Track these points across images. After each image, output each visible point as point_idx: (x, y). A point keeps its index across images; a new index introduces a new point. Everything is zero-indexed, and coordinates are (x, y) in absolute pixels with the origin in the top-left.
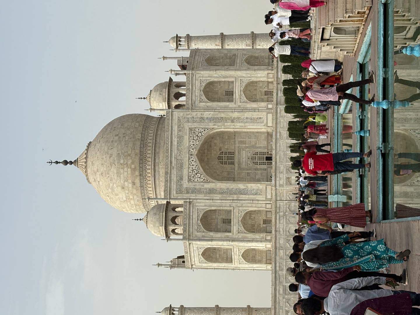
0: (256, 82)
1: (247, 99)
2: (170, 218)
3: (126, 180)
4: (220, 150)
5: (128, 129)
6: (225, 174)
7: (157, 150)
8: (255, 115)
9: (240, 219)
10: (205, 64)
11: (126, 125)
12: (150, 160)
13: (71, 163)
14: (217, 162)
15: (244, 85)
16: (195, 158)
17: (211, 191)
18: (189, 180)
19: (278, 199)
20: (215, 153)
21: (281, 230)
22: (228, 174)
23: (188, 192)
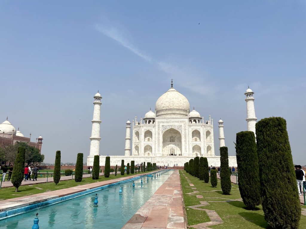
0: (200, 150)
1: (194, 146)
2: (150, 120)
3: (164, 105)
4: (175, 137)
5: (183, 104)
6: (166, 139)
7: (176, 115)
8: (187, 150)
9: (149, 144)
10: (207, 130)
11: (185, 103)
12: (172, 112)
13: (172, 87)
14: (170, 136)
15: (199, 145)
16: (171, 127)
17: (159, 134)
18: (163, 126)
19: (152, 158)
20: (174, 135)
21: (140, 159)
22: (166, 140)
23: (158, 125)
